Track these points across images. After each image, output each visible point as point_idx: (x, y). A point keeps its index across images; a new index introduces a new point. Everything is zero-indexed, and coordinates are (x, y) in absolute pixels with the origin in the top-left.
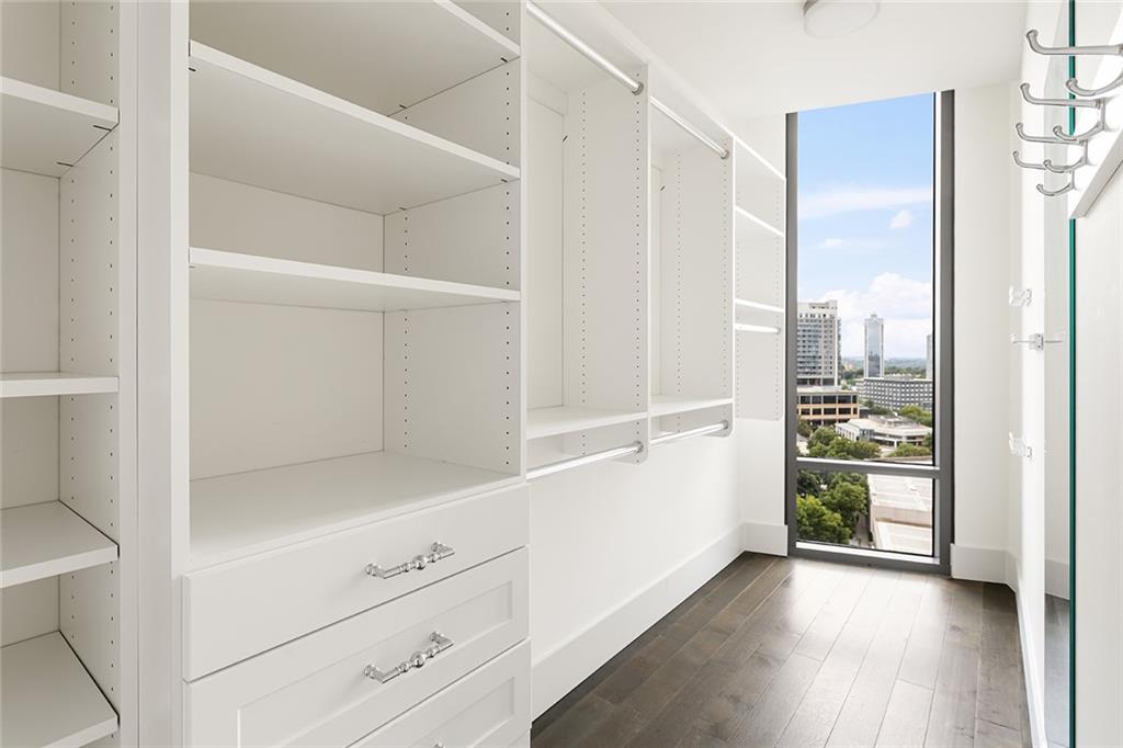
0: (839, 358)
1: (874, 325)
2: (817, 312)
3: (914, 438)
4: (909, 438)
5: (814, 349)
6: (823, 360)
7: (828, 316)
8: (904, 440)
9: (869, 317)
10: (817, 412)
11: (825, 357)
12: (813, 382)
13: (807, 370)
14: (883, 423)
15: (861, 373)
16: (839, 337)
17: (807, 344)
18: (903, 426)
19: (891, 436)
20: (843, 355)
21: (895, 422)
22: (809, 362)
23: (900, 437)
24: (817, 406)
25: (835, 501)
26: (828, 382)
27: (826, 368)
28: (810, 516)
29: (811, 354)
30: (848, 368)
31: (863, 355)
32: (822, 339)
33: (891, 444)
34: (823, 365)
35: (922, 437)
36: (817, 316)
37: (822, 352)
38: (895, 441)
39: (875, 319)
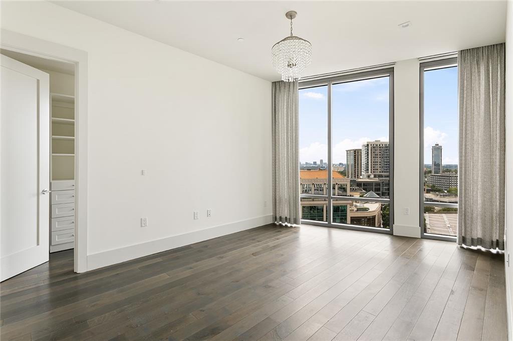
1: (437, 149)
9: (434, 145)
14: (438, 195)
15: (430, 172)
21: (443, 195)
31: (431, 164)
39: (438, 146)
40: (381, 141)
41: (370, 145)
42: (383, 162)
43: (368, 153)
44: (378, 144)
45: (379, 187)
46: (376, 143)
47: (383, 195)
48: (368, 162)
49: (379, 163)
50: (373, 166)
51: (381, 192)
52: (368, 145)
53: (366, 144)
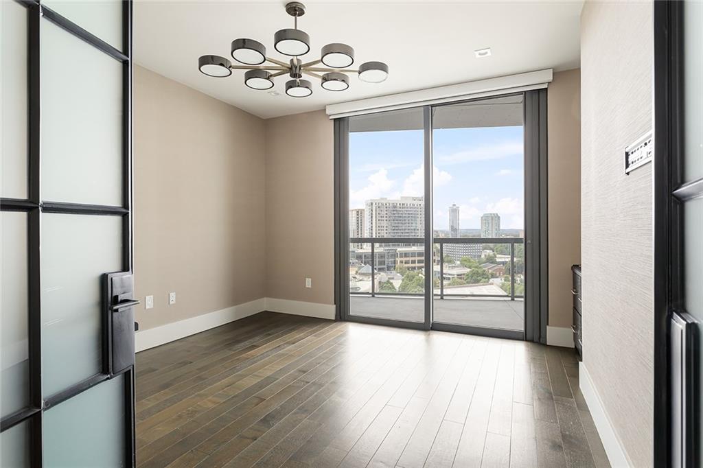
1: (454, 211)
2: (416, 203)
3: (461, 275)
4: (458, 275)
8: (456, 276)
9: (451, 206)
10: (413, 262)
17: (410, 221)
18: (456, 269)
19: (449, 274)
21: (452, 267)
23: (454, 275)
24: (413, 259)
33: (449, 279)
35: (464, 274)
38: (451, 277)
39: (455, 207)
40: (388, 199)
41: (374, 204)
42: (390, 227)
43: (372, 214)
44: (384, 202)
45: (383, 259)
46: (382, 201)
47: (388, 270)
48: (372, 227)
49: (385, 228)
50: (378, 232)
51: (385, 266)
52: (372, 204)
53: (370, 202)
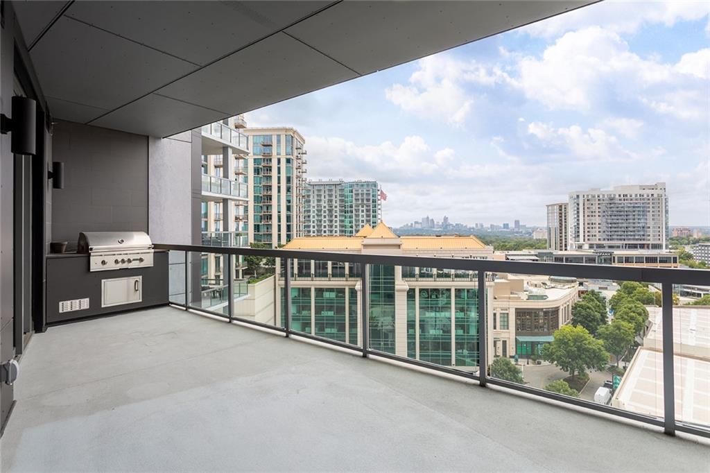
0: (667, 228)
2: (645, 192)
5: (642, 221)
6: (651, 229)
7: (655, 196)
11: (654, 227)
12: (642, 246)
13: (637, 237)
16: (667, 212)
20: (670, 225)
22: (639, 231)
23: (708, 291)
25: (608, 332)
26: (657, 246)
27: (654, 236)
28: (575, 340)
29: (641, 225)
30: (675, 234)
32: (651, 213)
33: (698, 295)
34: (651, 234)
36: (645, 196)
37: (651, 223)
40: (602, 189)
41: (581, 197)
42: (604, 224)
43: (578, 209)
44: (596, 194)
46: (593, 193)
48: (579, 224)
49: (597, 226)
50: (587, 230)
52: (578, 197)
53: (576, 194)
